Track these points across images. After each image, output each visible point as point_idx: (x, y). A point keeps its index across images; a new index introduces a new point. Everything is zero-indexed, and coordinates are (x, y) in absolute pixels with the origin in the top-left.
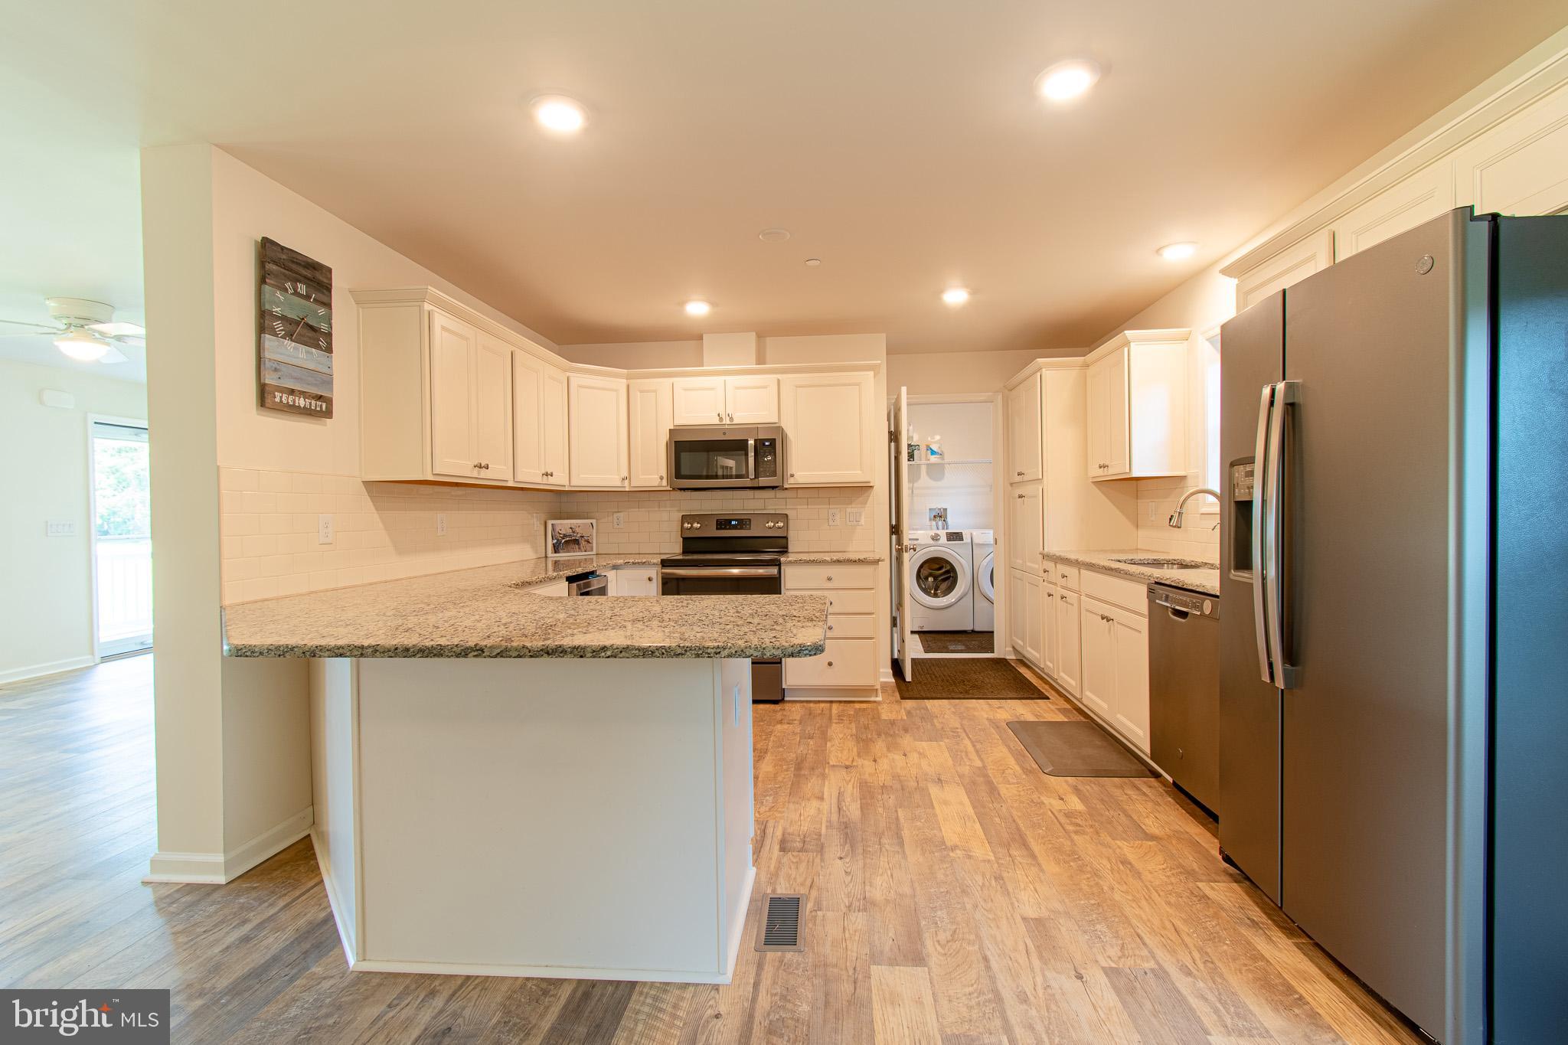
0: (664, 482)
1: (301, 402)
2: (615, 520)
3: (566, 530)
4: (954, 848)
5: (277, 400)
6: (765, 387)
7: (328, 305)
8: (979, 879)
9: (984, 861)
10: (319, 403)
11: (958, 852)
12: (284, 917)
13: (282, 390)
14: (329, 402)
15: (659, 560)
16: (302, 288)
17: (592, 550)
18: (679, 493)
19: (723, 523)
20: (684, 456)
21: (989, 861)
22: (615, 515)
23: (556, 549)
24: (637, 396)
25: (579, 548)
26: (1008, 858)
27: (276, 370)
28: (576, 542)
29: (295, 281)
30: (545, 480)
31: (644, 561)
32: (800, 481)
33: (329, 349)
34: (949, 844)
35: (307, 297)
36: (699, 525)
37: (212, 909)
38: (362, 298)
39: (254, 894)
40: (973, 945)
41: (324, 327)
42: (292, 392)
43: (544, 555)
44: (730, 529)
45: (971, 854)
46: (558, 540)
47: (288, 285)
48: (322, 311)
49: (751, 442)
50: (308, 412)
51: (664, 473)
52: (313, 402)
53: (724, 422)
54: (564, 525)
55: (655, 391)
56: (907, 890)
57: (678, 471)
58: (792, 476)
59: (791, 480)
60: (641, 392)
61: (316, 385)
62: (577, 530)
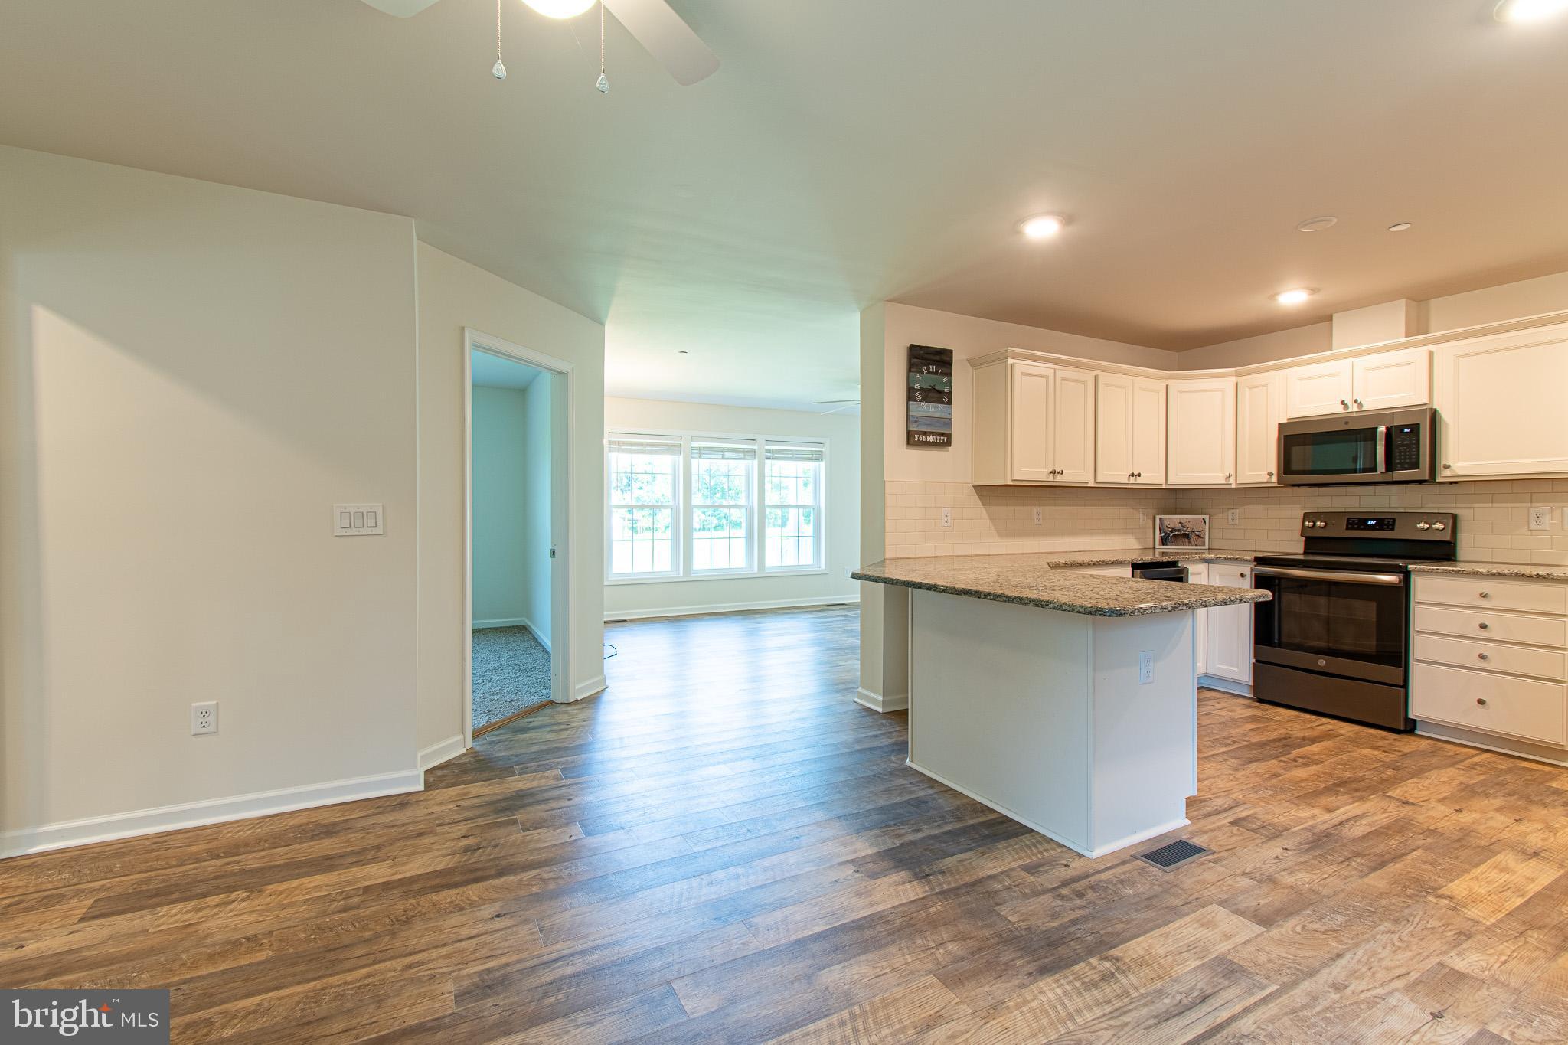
0: (1274, 479)
1: (931, 439)
2: (1230, 517)
3: (1175, 524)
5: (916, 439)
6: (1409, 364)
7: (950, 374)
10: (942, 438)
12: (894, 734)
13: (919, 433)
14: (949, 436)
15: (1253, 558)
16: (933, 368)
17: (1204, 545)
18: (1290, 489)
19: (1357, 522)
20: (1296, 451)
22: (1231, 512)
23: (1164, 541)
24: (1246, 394)
25: (1189, 542)
27: (916, 422)
28: (1186, 536)
29: (928, 365)
30: (1132, 480)
31: (1237, 557)
32: (1461, 473)
33: (950, 402)
35: (936, 373)
36: (1323, 524)
37: (871, 720)
38: (974, 363)
39: (889, 721)
41: (946, 389)
42: (925, 433)
43: (1152, 546)
44: (1364, 529)
46: (1166, 534)
47: (924, 369)
48: (945, 379)
49: (1382, 429)
50: (935, 444)
51: (1274, 470)
52: (938, 438)
53: (1349, 410)
54: (1174, 520)
55: (1266, 385)
57: (1287, 466)
58: (1447, 467)
59: (1447, 473)
60: (1250, 388)
61: (940, 427)
62: (1187, 525)
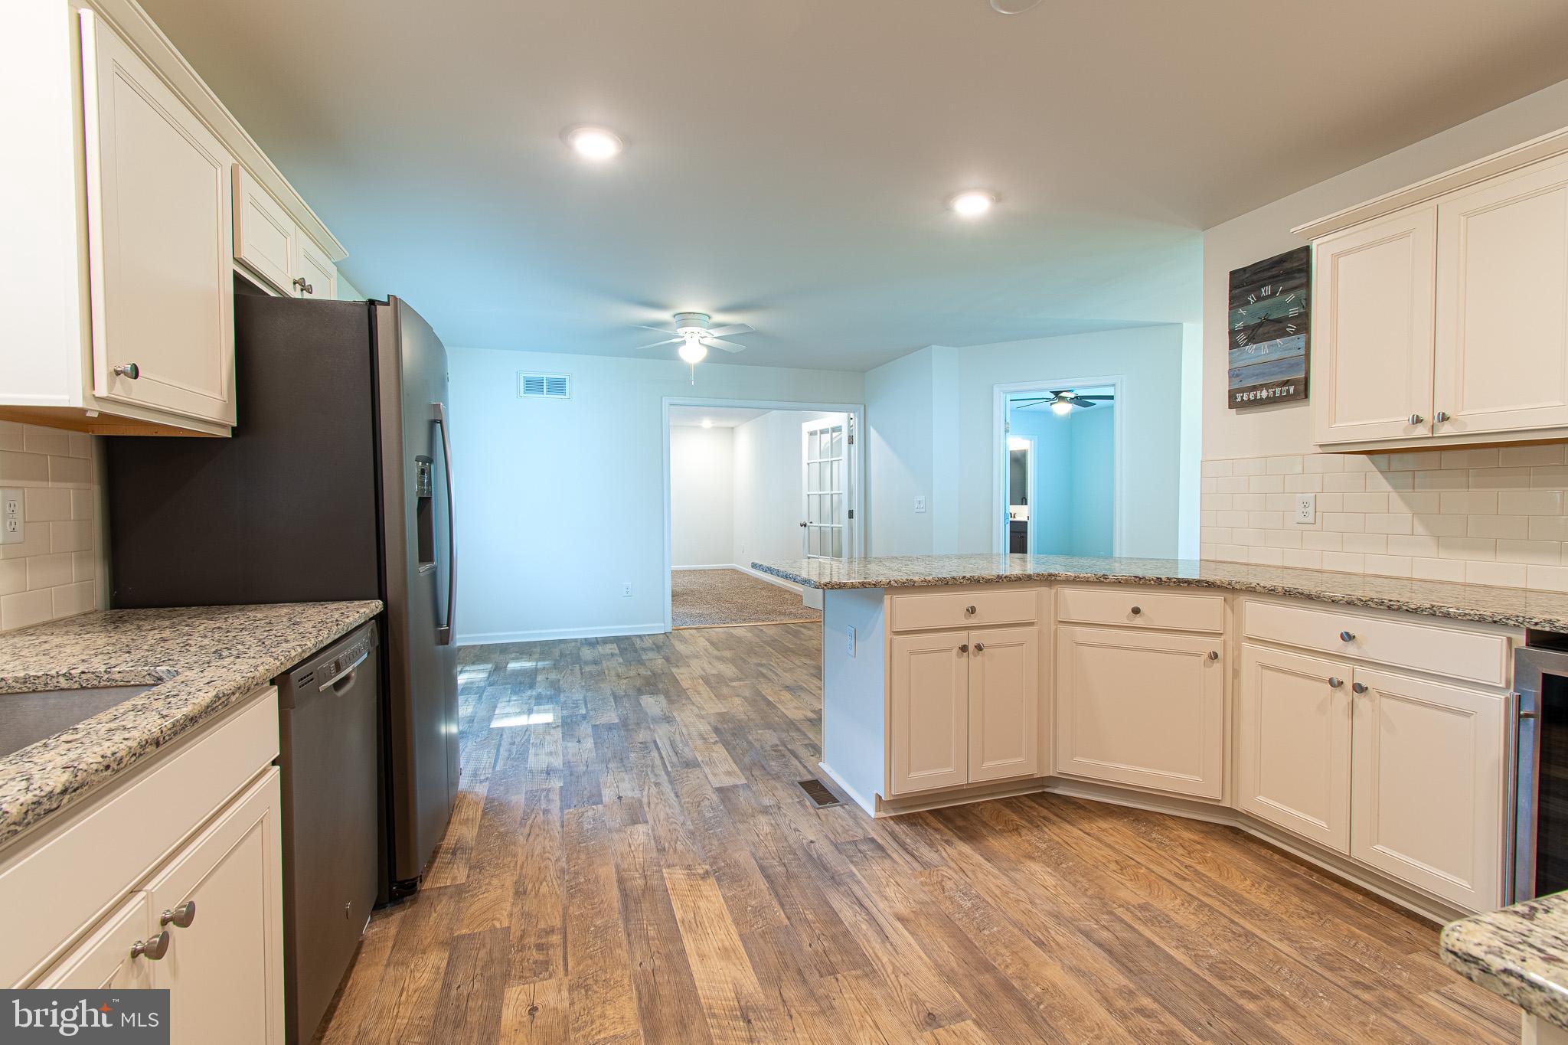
4: (705, 876)
8: (680, 847)
9: (673, 866)
11: (701, 871)
21: (669, 866)
26: (649, 873)
34: (712, 880)
40: (685, 802)
45: (686, 872)
56: (740, 826)
